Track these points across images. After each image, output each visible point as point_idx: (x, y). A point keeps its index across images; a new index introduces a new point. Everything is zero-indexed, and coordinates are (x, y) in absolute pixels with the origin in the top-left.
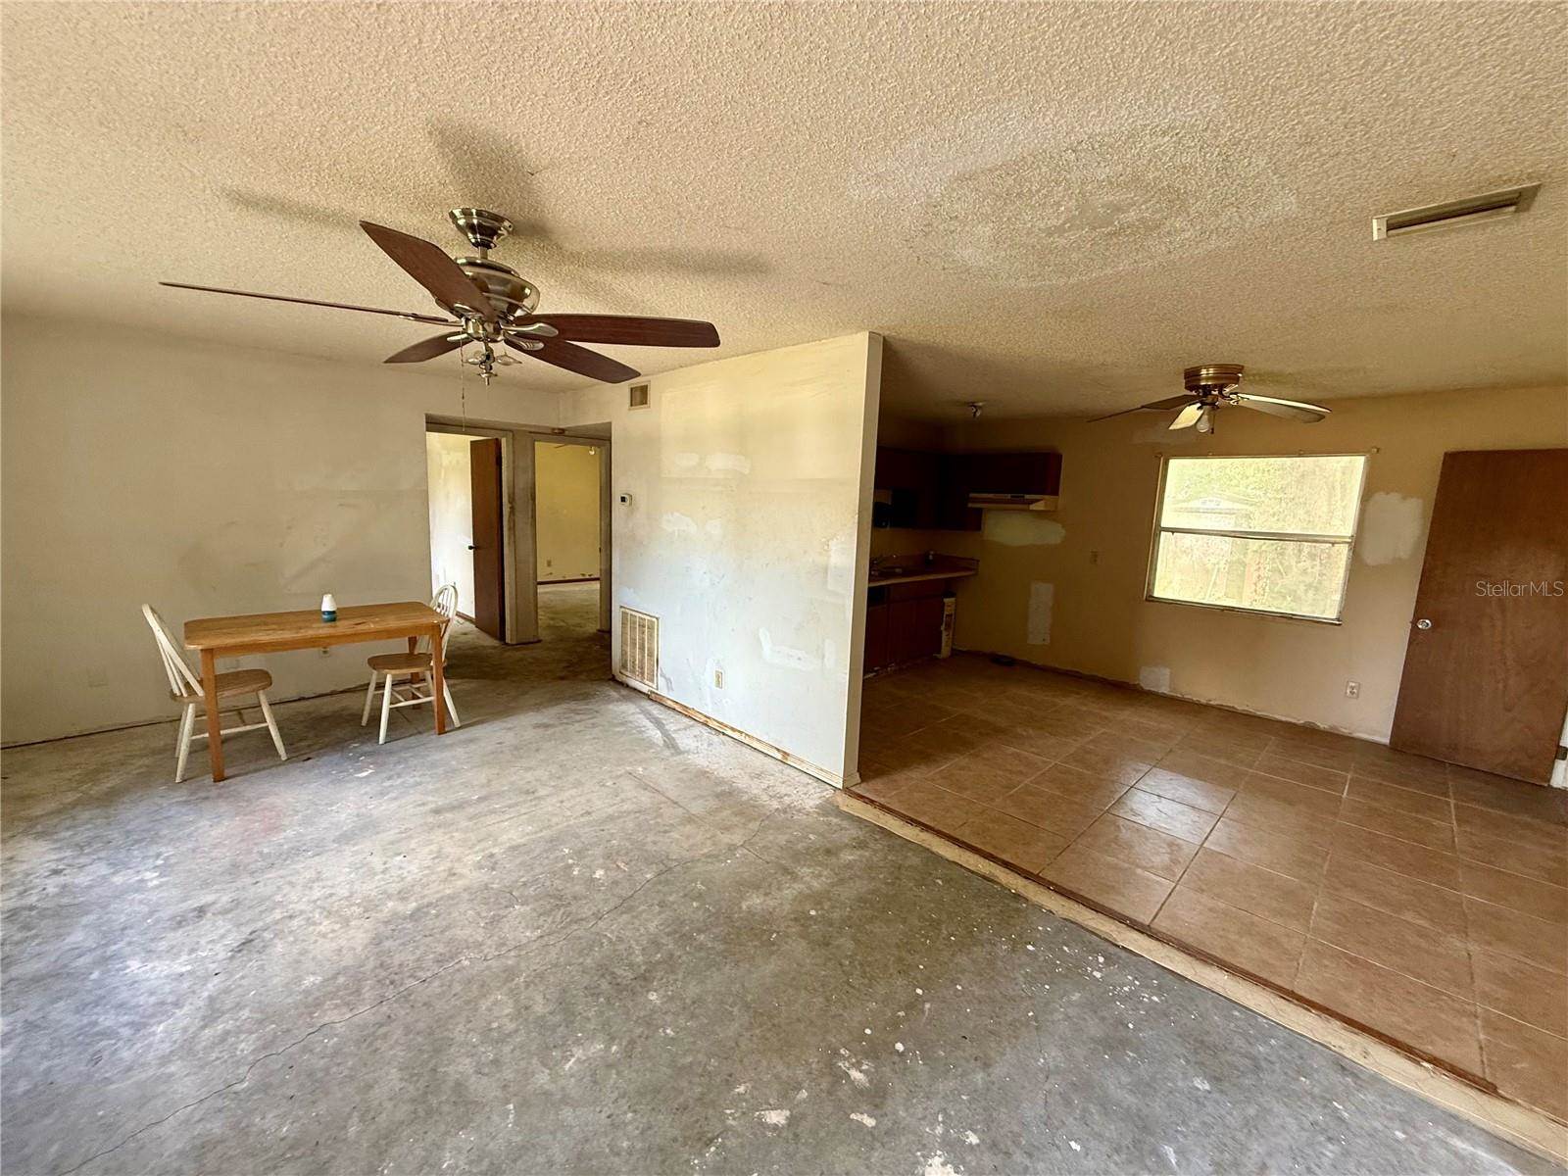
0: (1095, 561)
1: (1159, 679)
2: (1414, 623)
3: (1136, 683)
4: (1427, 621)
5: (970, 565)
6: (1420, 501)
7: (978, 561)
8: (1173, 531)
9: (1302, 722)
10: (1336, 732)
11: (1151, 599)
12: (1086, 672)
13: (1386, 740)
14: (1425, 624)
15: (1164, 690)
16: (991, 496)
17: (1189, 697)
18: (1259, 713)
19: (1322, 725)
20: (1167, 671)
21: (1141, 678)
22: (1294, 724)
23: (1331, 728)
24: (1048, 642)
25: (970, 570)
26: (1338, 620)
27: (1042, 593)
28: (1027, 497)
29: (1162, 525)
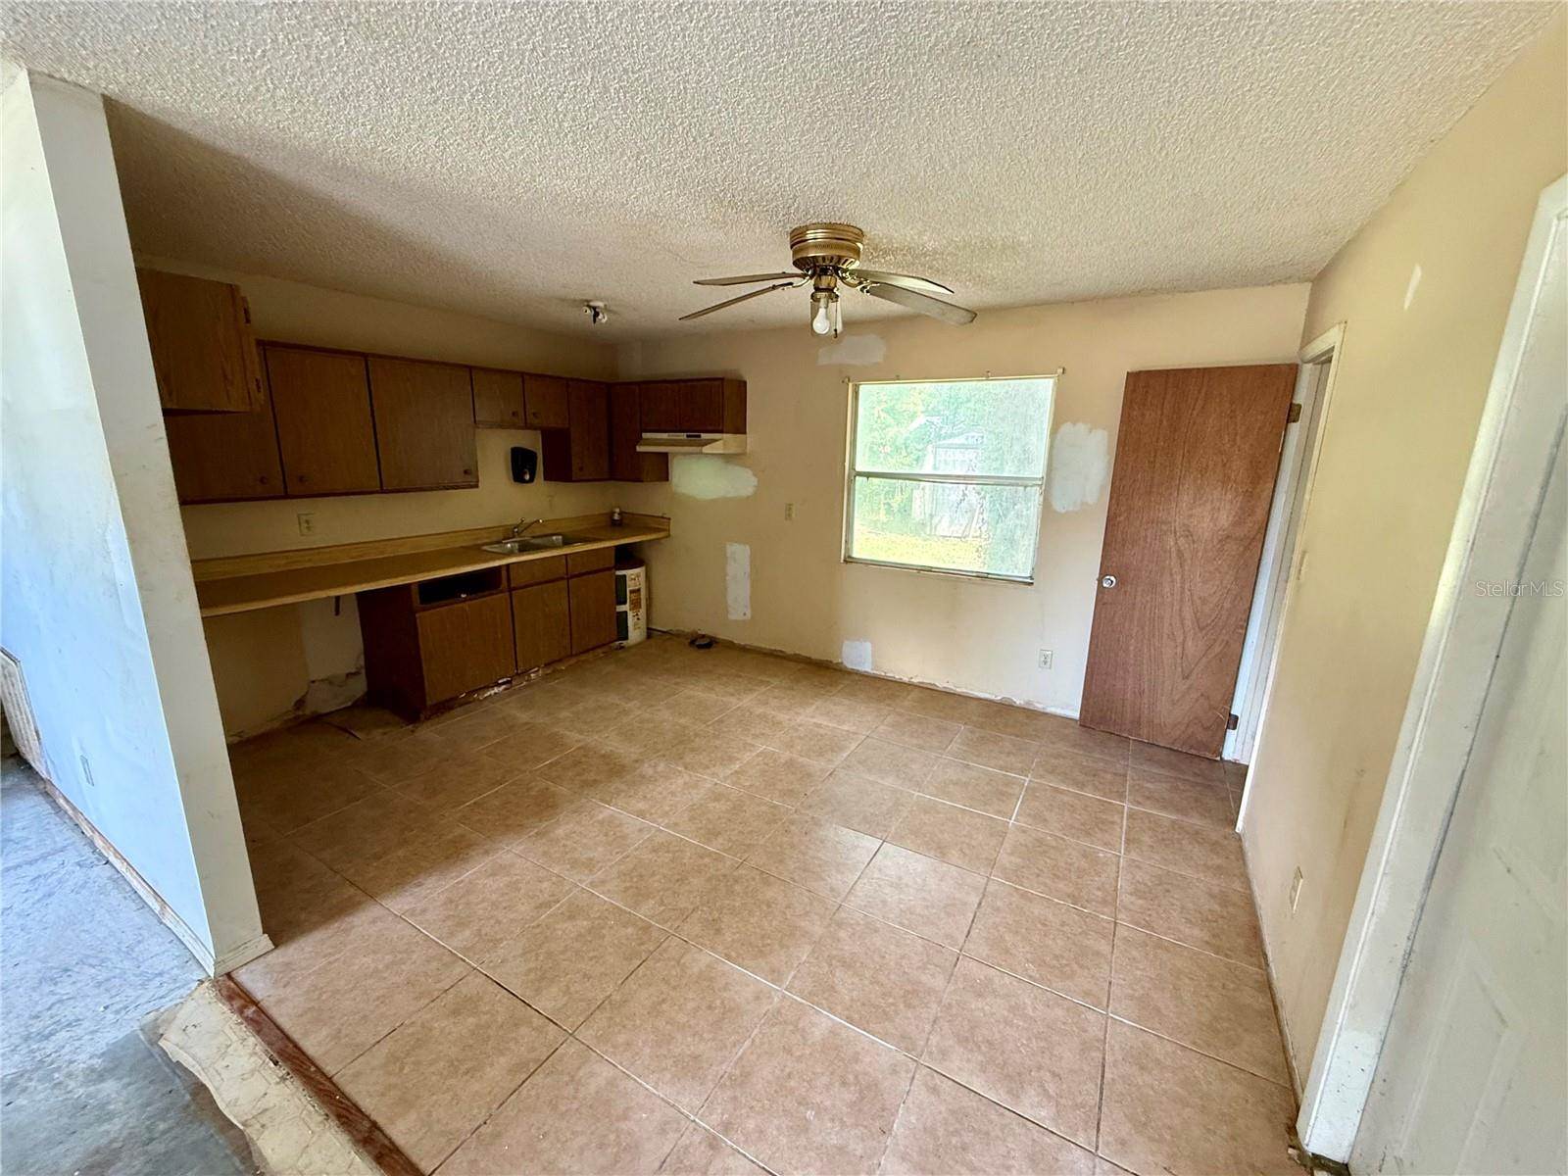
0: (789, 515)
1: (859, 656)
2: (1100, 581)
3: (840, 661)
4: (1113, 578)
5: (659, 524)
6: (1106, 433)
7: (669, 519)
8: (868, 475)
9: (999, 698)
10: (1031, 708)
11: (849, 560)
12: (789, 651)
13: (1076, 715)
14: (1110, 582)
15: (867, 667)
16: (665, 436)
17: (891, 675)
18: (958, 690)
19: (1018, 702)
20: (868, 645)
21: (844, 655)
22: (991, 701)
23: (1028, 703)
24: (749, 615)
25: (664, 530)
26: (1031, 578)
27: (739, 557)
28: (704, 436)
29: (857, 470)
